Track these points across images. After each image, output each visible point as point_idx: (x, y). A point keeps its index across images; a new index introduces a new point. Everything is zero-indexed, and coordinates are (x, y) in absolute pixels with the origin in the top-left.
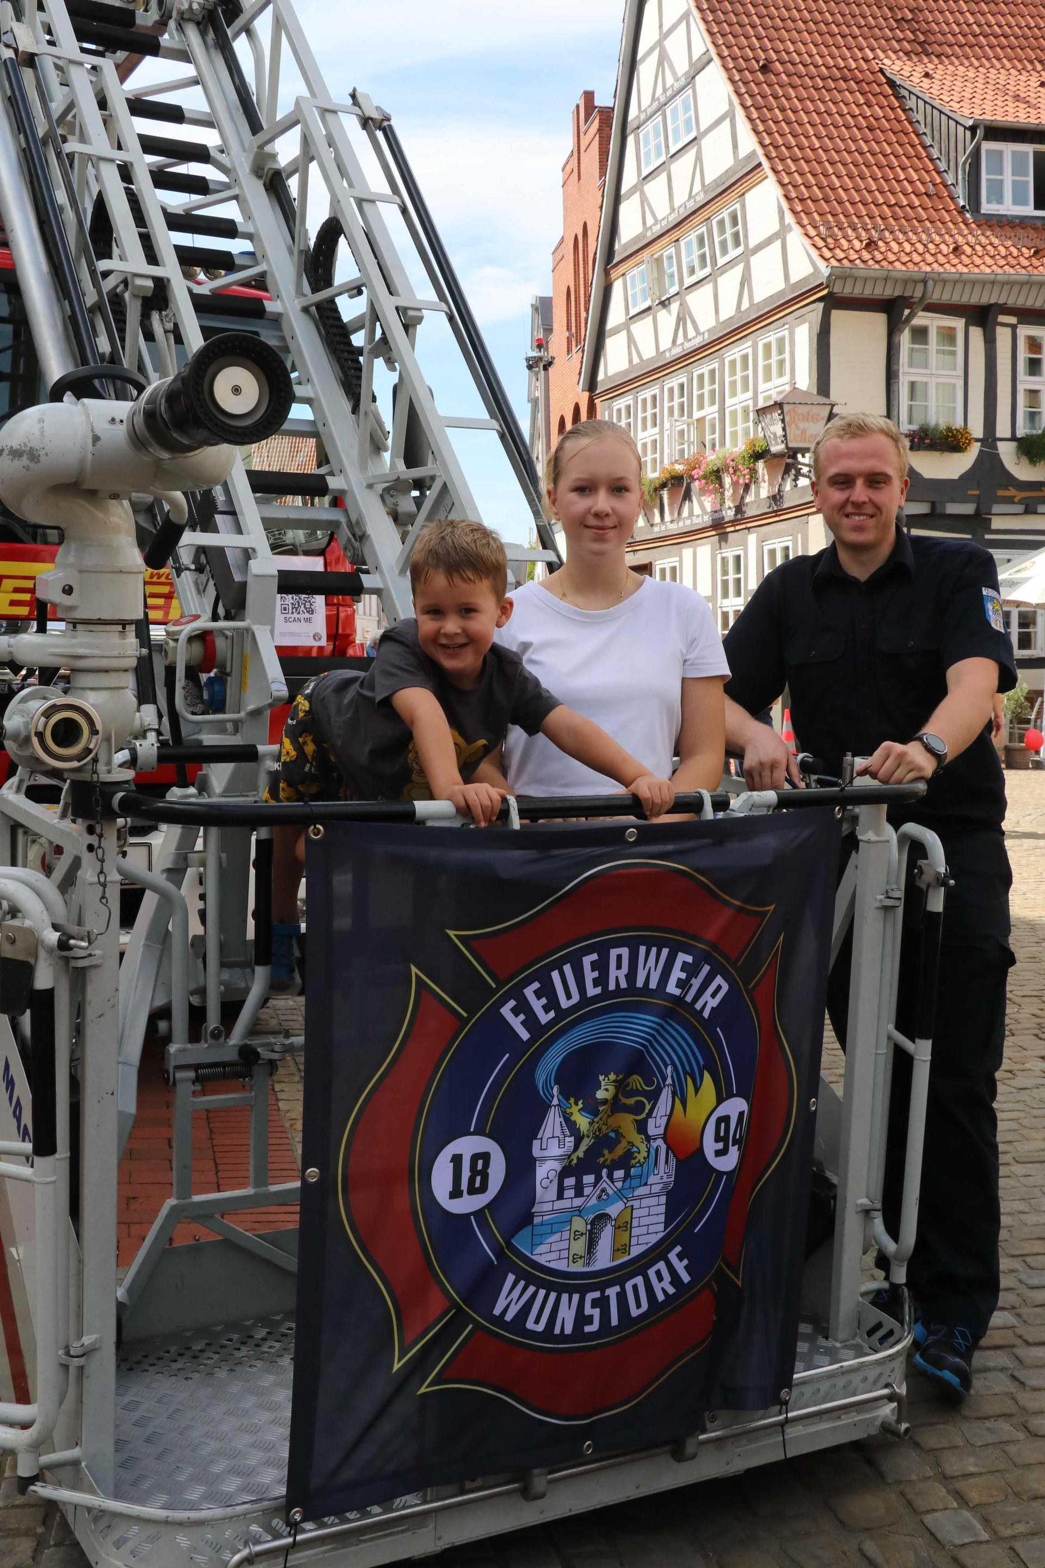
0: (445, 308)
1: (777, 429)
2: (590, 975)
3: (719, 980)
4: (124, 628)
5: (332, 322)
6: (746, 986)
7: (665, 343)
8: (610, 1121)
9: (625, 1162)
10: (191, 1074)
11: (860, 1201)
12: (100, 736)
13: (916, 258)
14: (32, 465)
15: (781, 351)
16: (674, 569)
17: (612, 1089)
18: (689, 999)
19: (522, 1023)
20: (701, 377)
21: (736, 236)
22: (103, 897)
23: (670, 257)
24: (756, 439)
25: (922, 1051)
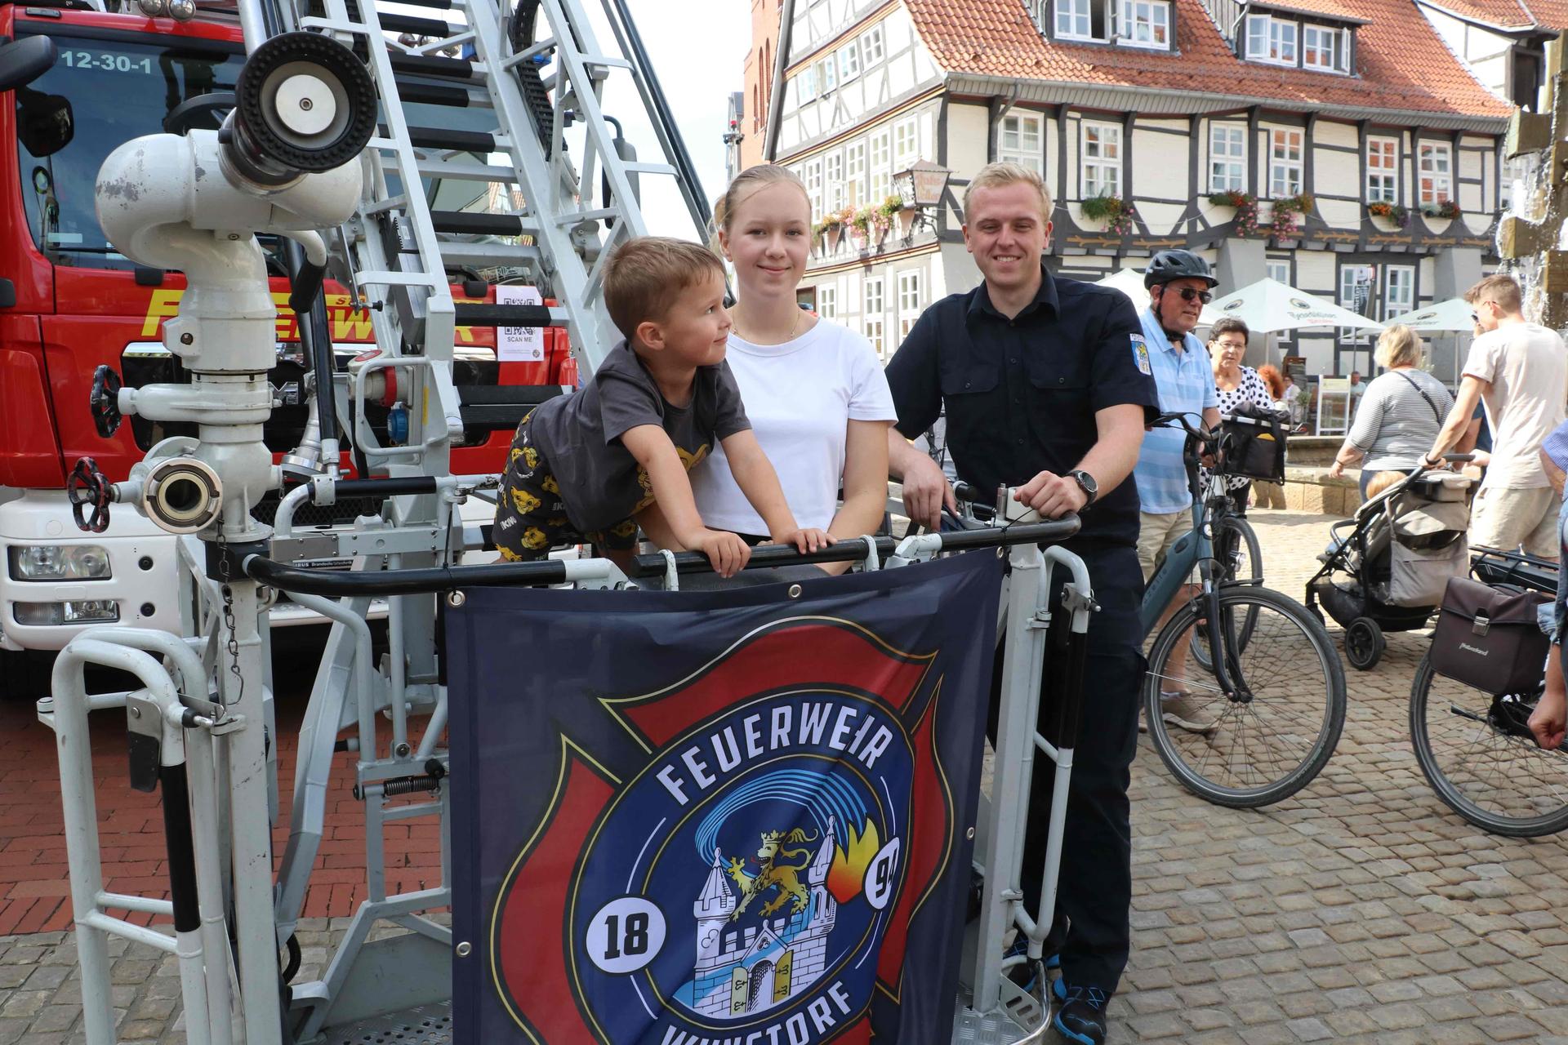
0: (629, 65)
1: (909, 189)
2: (751, 736)
3: (883, 730)
4: (252, 378)
5: (530, 80)
6: (908, 732)
7: (826, 126)
8: (772, 875)
9: (786, 911)
10: (381, 789)
11: (1004, 893)
12: (220, 499)
13: (1009, 68)
14: (130, 203)
15: (911, 132)
16: (832, 292)
17: (774, 847)
18: (852, 750)
19: (680, 787)
20: (852, 151)
21: (878, 48)
22: (235, 666)
23: (830, 64)
24: (893, 197)
25: (1064, 759)
